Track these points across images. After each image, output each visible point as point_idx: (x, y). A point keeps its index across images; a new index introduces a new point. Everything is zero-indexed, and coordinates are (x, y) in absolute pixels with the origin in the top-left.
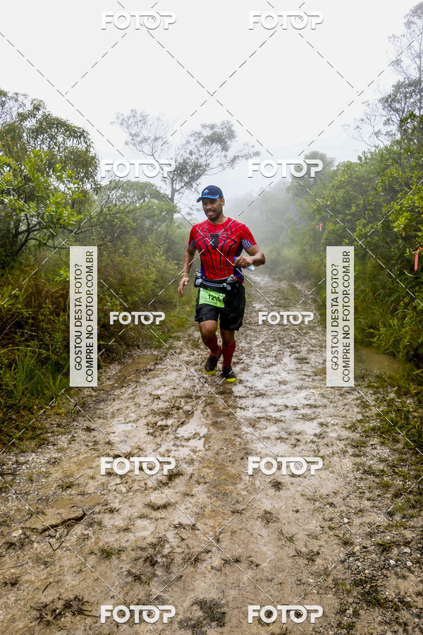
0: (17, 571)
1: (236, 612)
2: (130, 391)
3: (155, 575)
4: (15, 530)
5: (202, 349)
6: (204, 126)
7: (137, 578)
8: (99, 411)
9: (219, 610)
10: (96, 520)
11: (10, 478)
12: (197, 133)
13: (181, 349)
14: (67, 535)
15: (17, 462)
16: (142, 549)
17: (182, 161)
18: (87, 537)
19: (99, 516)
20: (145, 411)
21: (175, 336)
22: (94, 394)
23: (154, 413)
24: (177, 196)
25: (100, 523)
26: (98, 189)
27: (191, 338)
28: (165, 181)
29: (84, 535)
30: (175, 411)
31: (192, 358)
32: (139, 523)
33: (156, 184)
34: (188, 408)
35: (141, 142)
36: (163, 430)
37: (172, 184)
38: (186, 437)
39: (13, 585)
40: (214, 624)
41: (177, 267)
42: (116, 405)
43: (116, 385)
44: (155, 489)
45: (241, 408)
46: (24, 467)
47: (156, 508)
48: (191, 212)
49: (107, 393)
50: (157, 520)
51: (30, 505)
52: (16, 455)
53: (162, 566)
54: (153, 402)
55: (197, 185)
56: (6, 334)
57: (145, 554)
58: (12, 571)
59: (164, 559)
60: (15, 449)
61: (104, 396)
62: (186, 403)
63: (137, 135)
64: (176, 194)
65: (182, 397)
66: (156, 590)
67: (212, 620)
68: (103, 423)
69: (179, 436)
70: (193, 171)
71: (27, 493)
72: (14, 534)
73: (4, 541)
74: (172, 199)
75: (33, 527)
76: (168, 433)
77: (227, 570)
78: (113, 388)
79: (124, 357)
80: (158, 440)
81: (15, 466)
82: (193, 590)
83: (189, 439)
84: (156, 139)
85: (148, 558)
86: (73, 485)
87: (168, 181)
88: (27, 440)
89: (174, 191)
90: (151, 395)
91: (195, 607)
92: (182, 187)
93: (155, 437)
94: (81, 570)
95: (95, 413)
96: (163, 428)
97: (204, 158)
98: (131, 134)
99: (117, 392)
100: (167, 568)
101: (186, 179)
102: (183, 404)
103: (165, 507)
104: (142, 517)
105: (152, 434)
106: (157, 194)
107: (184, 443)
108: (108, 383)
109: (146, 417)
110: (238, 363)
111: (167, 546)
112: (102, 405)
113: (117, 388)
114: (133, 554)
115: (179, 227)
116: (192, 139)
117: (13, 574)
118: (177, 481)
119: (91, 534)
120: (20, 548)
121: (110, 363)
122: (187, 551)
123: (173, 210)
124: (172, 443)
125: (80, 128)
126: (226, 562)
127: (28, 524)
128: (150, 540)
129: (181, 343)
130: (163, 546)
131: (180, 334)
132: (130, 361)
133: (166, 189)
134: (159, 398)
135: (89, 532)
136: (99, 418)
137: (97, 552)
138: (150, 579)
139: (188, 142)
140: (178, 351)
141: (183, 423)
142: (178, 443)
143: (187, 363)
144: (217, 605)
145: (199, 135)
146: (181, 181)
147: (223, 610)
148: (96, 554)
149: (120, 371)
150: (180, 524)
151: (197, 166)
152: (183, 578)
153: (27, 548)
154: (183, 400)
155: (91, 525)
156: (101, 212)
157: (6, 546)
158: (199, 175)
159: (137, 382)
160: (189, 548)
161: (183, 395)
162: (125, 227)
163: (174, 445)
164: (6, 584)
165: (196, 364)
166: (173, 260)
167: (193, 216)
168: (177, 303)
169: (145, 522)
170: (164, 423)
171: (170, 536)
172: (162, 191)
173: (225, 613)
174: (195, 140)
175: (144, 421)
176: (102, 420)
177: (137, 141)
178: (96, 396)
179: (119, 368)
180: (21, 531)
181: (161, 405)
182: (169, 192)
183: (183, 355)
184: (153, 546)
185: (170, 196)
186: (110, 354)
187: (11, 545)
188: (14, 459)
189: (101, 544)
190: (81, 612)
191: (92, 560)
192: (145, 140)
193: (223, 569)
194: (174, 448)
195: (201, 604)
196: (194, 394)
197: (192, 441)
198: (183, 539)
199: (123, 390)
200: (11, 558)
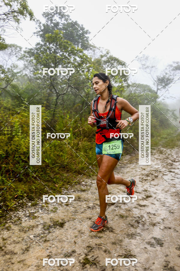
0: (91, 216)
1: (167, 244)
2: (134, 166)
3: (139, 226)
4: (90, 203)
5: (163, 155)
6: (174, 62)
7: (132, 226)
8: (121, 171)
9: (161, 242)
10: (119, 206)
11: (89, 187)
12: (170, 65)
13: (155, 153)
14: (108, 208)
15: (91, 182)
16: (135, 218)
17: (162, 77)
18: (115, 210)
19: (120, 205)
20: (139, 173)
21: (153, 148)
22: (120, 164)
23: (143, 175)
24: (159, 92)
25: (120, 207)
26: (128, 86)
27: (160, 150)
28: (155, 85)
29: (114, 209)
30: (151, 175)
31: (159, 157)
32: (134, 209)
33: (151, 86)
34: (156, 175)
35: (146, 68)
36: (146, 181)
37: (157, 86)
38: (154, 185)
39: (90, 219)
40: (159, 245)
41: (156, 121)
42: (128, 170)
43: (128, 163)
44: (141, 200)
45: (177, 178)
46: (94, 185)
47: (141, 206)
48: (164, 99)
49: (125, 165)
50: (141, 210)
51: (96, 197)
52: (91, 180)
53: (142, 224)
54: (142, 171)
55: (168, 87)
56: (90, 138)
57: (135, 219)
58: (90, 215)
59: (142, 222)
60: (91, 178)
61: (124, 166)
62: (155, 173)
63: (144, 65)
64: (159, 91)
65: (154, 171)
66: (138, 231)
67: (158, 244)
68: (123, 175)
69: (152, 184)
70: (167, 81)
71: (95, 193)
72: (90, 204)
73: (87, 206)
74: (156, 93)
75: (97, 203)
76: (147, 182)
77: (166, 230)
78: (127, 163)
79: (132, 153)
80: (143, 184)
81: (91, 184)
82: (152, 234)
83: (155, 185)
84: (152, 67)
85: (137, 221)
86: (111, 193)
87: (156, 85)
88: (95, 176)
89: (158, 89)
90: (142, 168)
91: (152, 239)
92: (162, 88)
93: (142, 182)
94: (112, 220)
95: (120, 171)
96: (146, 180)
97: (172, 76)
98: (142, 65)
99: (129, 165)
100: (143, 225)
101: (163, 84)
102: (154, 173)
103: (144, 206)
104: (135, 208)
105: (141, 181)
106: (150, 90)
107: (153, 186)
108: (125, 162)
109: (139, 175)
110: (178, 162)
111: (144, 218)
112: (122, 169)
113: (129, 164)
114: (131, 218)
115: (159, 105)
116: (168, 68)
117: (90, 216)
118: (149, 199)
119: (117, 209)
120: (92, 209)
121: (127, 155)
122: (151, 221)
123: (157, 97)
124: (149, 186)
125: (123, 61)
126: (165, 228)
127: (95, 202)
128: (138, 215)
129: (155, 151)
130: (142, 218)
131: (155, 148)
132: (134, 155)
133: (154, 88)
134: (145, 170)
135: (116, 209)
136: (121, 173)
137: (118, 215)
138: (137, 227)
139: (166, 69)
140: (154, 154)
141: (153, 180)
142: (151, 186)
143: (157, 159)
144: (160, 240)
145: (171, 66)
146: (161, 85)
147: (163, 242)
148: (118, 216)
149: (130, 158)
150: (150, 213)
151: (168, 79)
152: (149, 229)
153: (94, 209)
154: (154, 172)
155: (117, 207)
156: (129, 95)
157: (88, 207)
158: (170, 83)
159: (137, 163)
160: (152, 221)
161: (154, 170)
162: (137, 102)
163: (150, 186)
164: (87, 218)
165: (161, 160)
166: (155, 118)
167: (165, 100)
168: (155, 136)
169: (136, 210)
170: (146, 178)
171: (145, 215)
172: (153, 89)
173: (163, 243)
174: (169, 68)
175: (138, 177)
176: (122, 174)
177: (145, 67)
178: (121, 165)
179: (129, 157)
180: (92, 204)
181: (145, 172)
182: (155, 89)
183: (156, 156)
184: (139, 217)
185: (156, 91)
186: (127, 151)
187: (89, 207)
188: (90, 181)
189: (120, 213)
190: (112, 231)
191: (117, 218)
192: (148, 67)
193: (164, 230)
194: (149, 188)
195: (155, 239)
196: (159, 170)
197: (156, 186)
198: (150, 218)
199: (131, 165)
200: (89, 211)
